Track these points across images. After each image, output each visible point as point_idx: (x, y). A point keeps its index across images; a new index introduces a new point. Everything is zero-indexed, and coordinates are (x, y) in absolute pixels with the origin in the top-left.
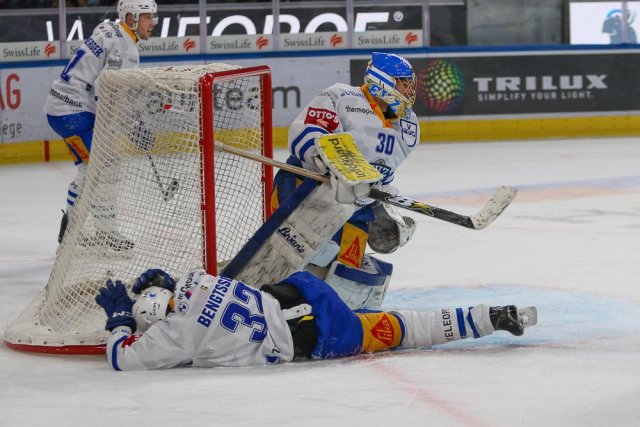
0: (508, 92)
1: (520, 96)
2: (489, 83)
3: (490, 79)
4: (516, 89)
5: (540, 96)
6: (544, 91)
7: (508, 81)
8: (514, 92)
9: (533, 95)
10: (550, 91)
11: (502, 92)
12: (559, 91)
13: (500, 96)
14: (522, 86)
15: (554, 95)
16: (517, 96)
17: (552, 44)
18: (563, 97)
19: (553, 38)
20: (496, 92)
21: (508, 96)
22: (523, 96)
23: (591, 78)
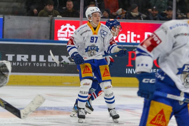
0: (22, 61)
1: (28, 64)
2: (13, 57)
3: (14, 55)
4: (27, 60)
5: (38, 65)
6: (40, 62)
7: (23, 57)
8: (25, 62)
9: (34, 64)
10: (43, 62)
11: (19, 62)
12: (47, 63)
13: (18, 64)
14: (29, 59)
15: (44, 65)
16: (26, 64)
17: (45, 39)
18: (49, 66)
19: (46, 37)
20: (17, 62)
21: (22, 64)
22: (30, 64)
23: (63, 57)
